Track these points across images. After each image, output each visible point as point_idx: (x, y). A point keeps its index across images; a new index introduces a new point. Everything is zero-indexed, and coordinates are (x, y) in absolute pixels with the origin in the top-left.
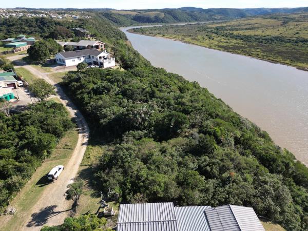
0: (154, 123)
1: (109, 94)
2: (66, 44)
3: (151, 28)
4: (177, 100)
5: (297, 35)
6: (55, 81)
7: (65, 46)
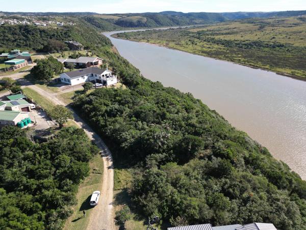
0: (172, 146)
1: (122, 116)
2: (65, 61)
3: (135, 32)
4: (187, 121)
5: (273, 40)
6: (65, 102)
7: (65, 62)
